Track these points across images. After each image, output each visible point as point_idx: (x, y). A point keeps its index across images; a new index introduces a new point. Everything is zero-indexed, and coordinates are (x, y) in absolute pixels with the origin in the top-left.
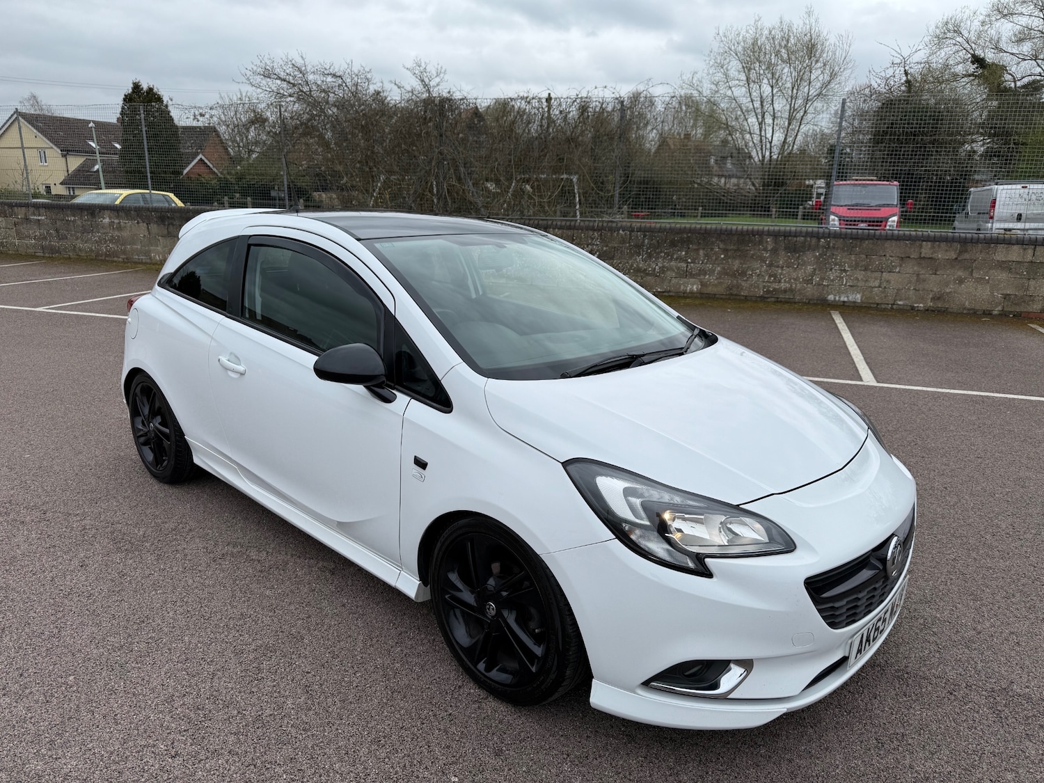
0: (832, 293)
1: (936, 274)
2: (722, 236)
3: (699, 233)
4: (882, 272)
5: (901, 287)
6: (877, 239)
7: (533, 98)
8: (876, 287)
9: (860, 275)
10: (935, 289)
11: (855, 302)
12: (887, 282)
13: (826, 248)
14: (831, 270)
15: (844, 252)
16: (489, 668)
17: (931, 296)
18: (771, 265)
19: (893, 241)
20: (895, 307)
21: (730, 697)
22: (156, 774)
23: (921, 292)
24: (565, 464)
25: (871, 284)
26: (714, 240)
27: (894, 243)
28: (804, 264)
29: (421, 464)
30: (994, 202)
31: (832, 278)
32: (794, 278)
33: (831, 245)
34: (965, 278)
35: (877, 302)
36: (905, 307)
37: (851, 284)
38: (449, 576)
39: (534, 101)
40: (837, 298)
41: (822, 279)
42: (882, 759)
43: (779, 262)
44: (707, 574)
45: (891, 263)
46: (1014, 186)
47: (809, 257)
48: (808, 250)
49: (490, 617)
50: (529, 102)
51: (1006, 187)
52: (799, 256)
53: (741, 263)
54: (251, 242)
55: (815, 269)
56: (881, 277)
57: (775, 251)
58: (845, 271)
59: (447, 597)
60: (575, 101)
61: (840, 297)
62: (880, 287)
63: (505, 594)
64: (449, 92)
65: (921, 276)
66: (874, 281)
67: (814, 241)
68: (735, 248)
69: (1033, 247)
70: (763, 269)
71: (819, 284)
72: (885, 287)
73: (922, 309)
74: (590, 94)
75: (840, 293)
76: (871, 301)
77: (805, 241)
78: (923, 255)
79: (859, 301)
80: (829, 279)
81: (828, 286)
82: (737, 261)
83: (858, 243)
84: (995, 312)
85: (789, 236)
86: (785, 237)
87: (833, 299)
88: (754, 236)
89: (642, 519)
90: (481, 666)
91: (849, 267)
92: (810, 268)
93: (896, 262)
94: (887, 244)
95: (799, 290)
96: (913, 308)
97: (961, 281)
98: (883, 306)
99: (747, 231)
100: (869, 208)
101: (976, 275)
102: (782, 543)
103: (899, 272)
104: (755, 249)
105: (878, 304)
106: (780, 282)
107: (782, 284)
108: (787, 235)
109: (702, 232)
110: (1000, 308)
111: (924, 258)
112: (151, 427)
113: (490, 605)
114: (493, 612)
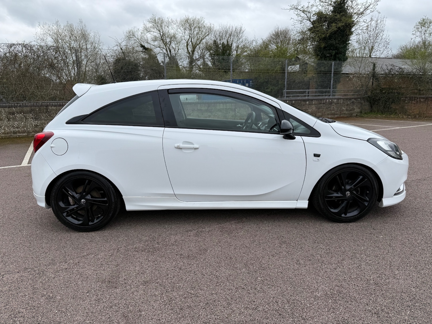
24: (367, 141)
29: (317, 156)
90: (343, 215)
112: (82, 202)
113: (348, 193)
114: (349, 195)
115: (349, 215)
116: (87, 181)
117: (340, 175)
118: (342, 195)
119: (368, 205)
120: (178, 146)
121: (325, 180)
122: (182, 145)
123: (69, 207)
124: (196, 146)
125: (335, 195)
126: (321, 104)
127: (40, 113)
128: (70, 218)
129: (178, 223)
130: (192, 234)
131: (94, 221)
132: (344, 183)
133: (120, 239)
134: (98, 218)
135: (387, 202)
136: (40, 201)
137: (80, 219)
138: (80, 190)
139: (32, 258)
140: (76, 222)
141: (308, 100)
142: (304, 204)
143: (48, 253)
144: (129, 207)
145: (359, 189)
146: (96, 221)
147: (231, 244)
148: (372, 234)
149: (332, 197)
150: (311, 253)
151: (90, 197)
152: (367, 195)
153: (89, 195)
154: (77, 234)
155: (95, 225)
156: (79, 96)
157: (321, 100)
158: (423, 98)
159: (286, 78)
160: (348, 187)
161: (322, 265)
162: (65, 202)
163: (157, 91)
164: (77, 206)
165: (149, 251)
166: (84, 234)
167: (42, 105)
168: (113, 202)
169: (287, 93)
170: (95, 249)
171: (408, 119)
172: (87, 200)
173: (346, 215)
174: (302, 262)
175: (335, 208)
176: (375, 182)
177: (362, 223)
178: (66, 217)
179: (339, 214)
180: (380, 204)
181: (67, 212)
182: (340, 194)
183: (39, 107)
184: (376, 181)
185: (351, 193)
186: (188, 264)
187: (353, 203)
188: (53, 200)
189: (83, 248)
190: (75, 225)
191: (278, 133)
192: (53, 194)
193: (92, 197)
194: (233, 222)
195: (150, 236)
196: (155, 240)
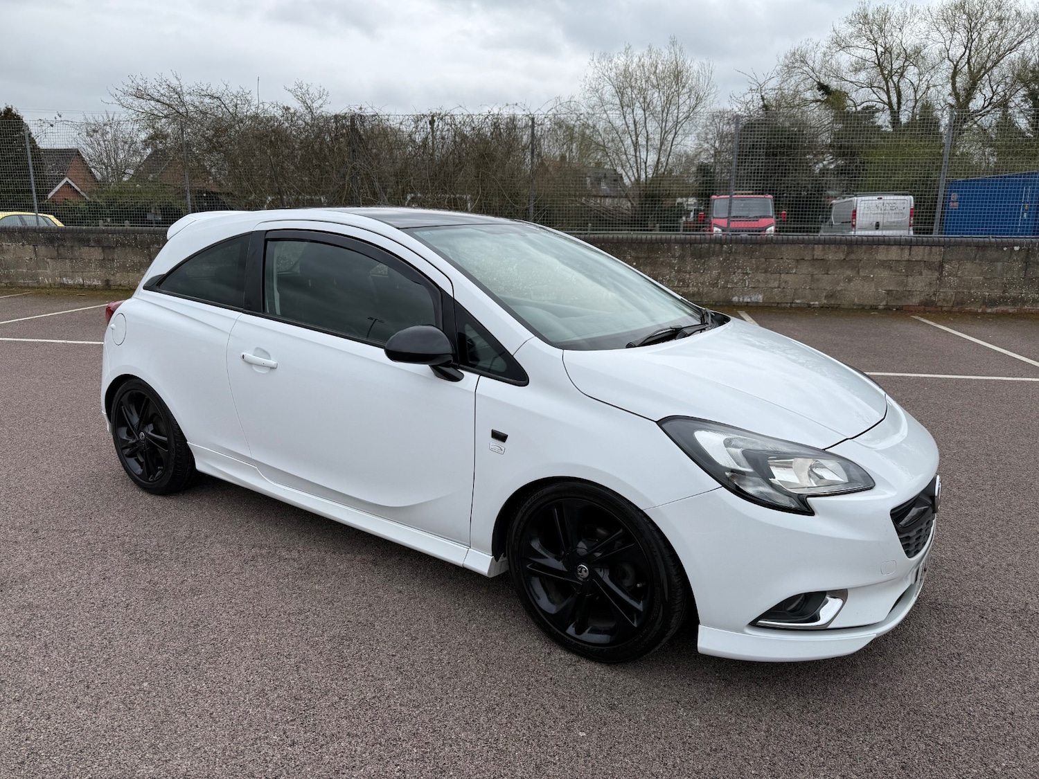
0: (736, 295)
1: (828, 274)
2: (633, 245)
3: (611, 243)
4: (780, 274)
5: (798, 287)
6: (775, 244)
7: (445, 115)
8: (775, 288)
9: (761, 277)
10: (828, 288)
11: (757, 303)
12: (786, 282)
13: (729, 253)
14: (734, 273)
15: (745, 256)
16: (580, 631)
17: (824, 294)
18: (679, 271)
19: (789, 245)
20: (793, 305)
21: (830, 626)
22: (281, 763)
23: (816, 291)
24: (660, 423)
25: (771, 285)
26: (626, 248)
27: (789, 247)
28: (710, 269)
29: (499, 437)
30: (855, 211)
31: (735, 281)
32: (700, 283)
33: (733, 250)
34: (853, 277)
35: (777, 301)
36: (803, 306)
37: (753, 286)
38: (532, 545)
39: (446, 117)
40: (741, 300)
41: (727, 282)
42: (950, 675)
43: (686, 267)
44: (810, 512)
45: (788, 265)
46: (870, 198)
47: (714, 262)
48: (713, 255)
49: (582, 580)
50: (442, 119)
51: (863, 198)
52: (704, 262)
53: (652, 270)
54: (268, 236)
55: (720, 274)
56: (780, 278)
57: (682, 258)
58: (747, 274)
59: (528, 566)
60: (487, 117)
61: (743, 298)
62: (779, 287)
63: (598, 554)
64: (361, 108)
65: (815, 276)
66: (774, 283)
67: (718, 247)
68: (646, 255)
69: (909, 247)
70: (672, 275)
71: (724, 287)
72: (784, 288)
73: (817, 306)
74: (501, 111)
75: (743, 294)
76: (771, 301)
77: (710, 247)
78: (815, 257)
79: (761, 301)
80: (732, 282)
81: (732, 288)
82: (648, 268)
83: (758, 248)
84: (881, 307)
85: (694, 243)
86: (691, 244)
87: (737, 300)
88: (662, 244)
89: (744, 467)
90: (571, 630)
91: (750, 270)
92: (715, 272)
93: (793, 264)
94: (784, 248)
95: (706, 293)
96: (809, 306)
97: (850, 280)
98: (783, 305)
99: (656, 239)
100: (748, 219)
101: (862, 274)
102: (862, 482)
103: (795, 273)
104: (664, 256)
105: (778, 303)
106: (688, 286)
107: (691, 289)
108: (692, 242)
109: (615, 241)
110: (884, 303)
111: (817, 259)
112: (141, 436)
113: (582, 568)
115: (587, 636)
118: (565, 569)
142: (481, 562)
144: (200, 465)
160: (582, 549)
179: (560, 621)
182: (561, 562)
185: (592, 570)
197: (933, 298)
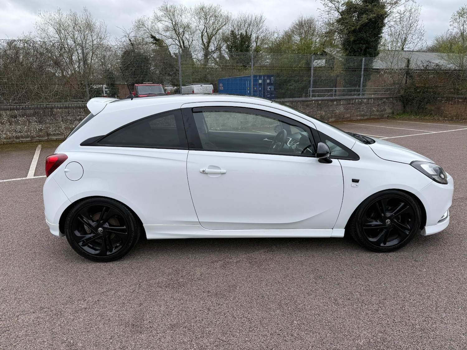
1: (221, 117)
10: (222, 122)
17: (221, 125)
24: (410, 164)
29: (355, 181)
34: (230, 117)
49: (387, 225)
84: (239, 128)
90: (382, 244)
97: (229, 119)
101: (232, 116)
110: (240, 126)
112: (99, 231)
113: (388, 221)
114: (389, 223)
115: (388, 244)
116: (104, 208)
117: (379, 202)
118: (381, 223)
119: (409, 234)
120: (203, 171)
121: (364, 207)
122: (207, 170)
123: (85, 236)
124: (223, 171)
125: (374, 223)
126: (349, 104)
127: (44, 116)
128: (86, 248)
129: (202, 252)
130: (218, 265)
131: (112, 251)
132: (384, 209)
133: (141, 272)
134: (116, 247)
135: (430, 230)
136: (54, 230)
137: (97, 248)
138: (97, 217)
139: (48, 294)
140: (93, 252)
141: (336, 100)
142: (340, 233)
143: (65, 289)
144: (150, 235)
145: (400, 216)
146: (114, 251)
147: (262, 279)
148: (414, 267)
149: (371, 225)
150: (349, 290)
151: (108, 224)
152: (408, 222)
153: (107, 223)
154: (94, 264)
155: (113, 255)
156: (94, 115)
157: (350, 100)
158: (461, 98)
159: (312, 76)
160: (388, 214)
161: (362, 305)
162: (80, 230)
163: (181, 109)
164: (94, 235)
165: (173, 288)
166: (102, 265)
167: (46, 107)
168: (133, 231)
169: (313, 91)
170: (115, 284)
171: (444, 121)
172: (104, 228)
173: (385, 244)
174: (340, 301)
175: (374, 236)
176: (417, 209)
177: (402, 253)
178: (82, 247)
179: (378, 243)
180: (422, 232)
181: (83, 241)
182: (379, 222)
183: (43, 109)
184: (419, 209)
185: (392, 221)
186: (217, 303)
187: (394, 232)
188: (68, 229)
189: (102, 283)
190: (92, 255)
191: (313, 155)
192: (68, 222)
193: (110, 225)
194: (262, 251)
195: (174, 268)
196: (179, 273)
197: (255, 123)
